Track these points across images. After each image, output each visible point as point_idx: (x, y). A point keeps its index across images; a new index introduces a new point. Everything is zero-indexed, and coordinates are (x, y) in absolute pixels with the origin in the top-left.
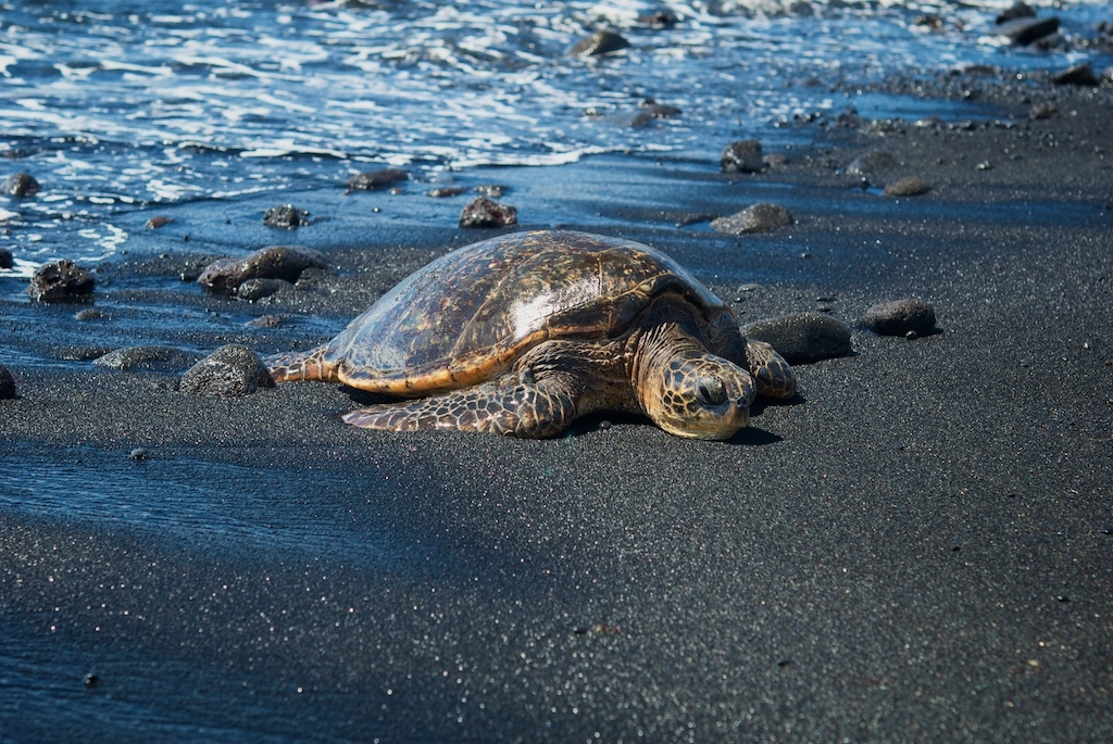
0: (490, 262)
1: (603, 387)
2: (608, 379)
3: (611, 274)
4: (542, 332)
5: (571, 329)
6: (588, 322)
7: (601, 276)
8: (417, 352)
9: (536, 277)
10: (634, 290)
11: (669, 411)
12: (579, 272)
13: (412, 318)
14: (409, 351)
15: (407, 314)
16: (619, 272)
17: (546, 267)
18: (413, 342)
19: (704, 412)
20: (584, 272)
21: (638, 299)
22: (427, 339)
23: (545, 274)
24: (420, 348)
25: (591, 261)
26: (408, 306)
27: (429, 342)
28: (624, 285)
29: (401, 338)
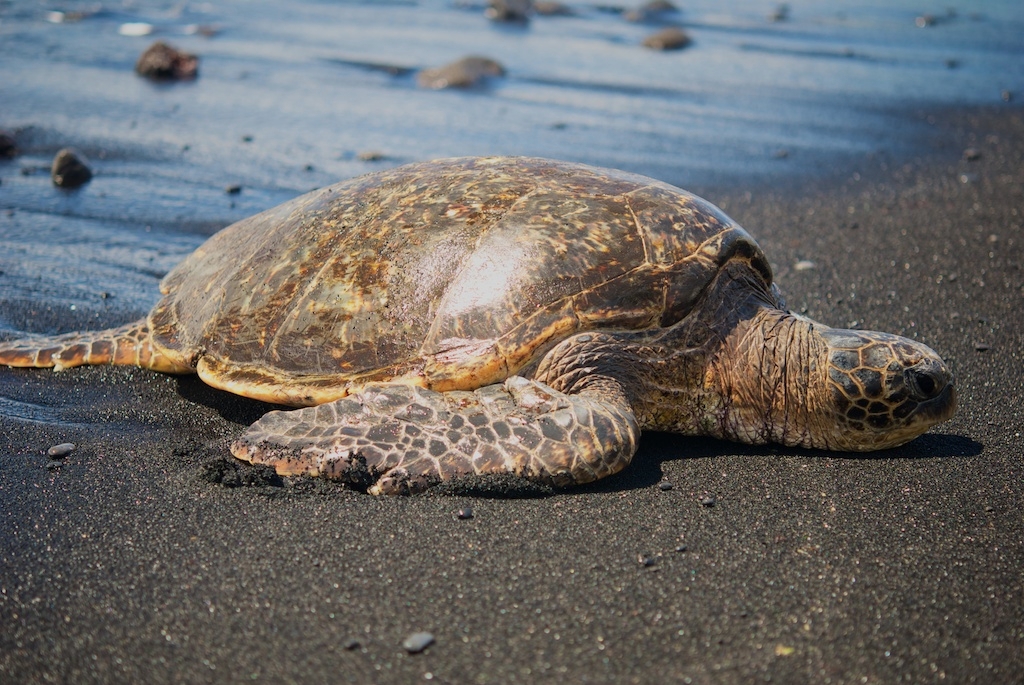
4: (570, 320)
5: (610, 314)
6: (634, 303)
7: (640, 233)
8: (357, 345)
9: (538, 233)
10: (695, 255)
11: (860, 428)
12: (605, 226)
13: (326, 291)
14: (338, 344)
15: (314, 283)
16: (666, 226)
17: (549, 218)
18: (344, 329)
19: (919, 413)
20: (613, 226)
21: (702, 268)
22: (370, 325)
23: (552, 229)
24: (361, 341)
25: (617, 210)
26: (309, 271)
27: (375, 331)
28: (679, 246)
29: (316, 322)
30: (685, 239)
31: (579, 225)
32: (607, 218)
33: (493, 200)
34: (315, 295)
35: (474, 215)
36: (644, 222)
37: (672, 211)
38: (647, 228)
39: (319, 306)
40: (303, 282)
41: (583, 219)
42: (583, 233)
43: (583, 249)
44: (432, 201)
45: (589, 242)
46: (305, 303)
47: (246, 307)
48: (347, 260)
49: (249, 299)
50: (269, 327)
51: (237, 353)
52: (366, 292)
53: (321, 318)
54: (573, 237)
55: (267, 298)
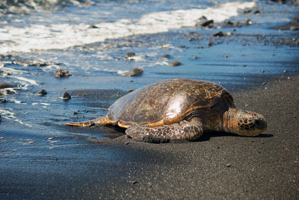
3: (209, 90)
4: (192, 108)
7: (205, 91)
8: (150, 116)
9: (185, 92)
10: (217, 95)
11: (243, 130)
12: (198, 90)
13: (143, 106)
14: (146, 116)
15: (141, 105)
16: (210, 89)
17: (187, 89)
18: (147, 113)
19: (256, 128)
20: (200, 90)
21: (218, 97)
22: (152, 112)
23: (188, 91)
24: (151, 115)
25: (201, 87)
26: (140, 103)
27: (153, 113)
28: (213, 93)
29: (142, 112)
30: (214, 92)
31: (193, 90)
32: (199, 88)
33: (176, 87)
34: (141, 107)
35: (172, 89)
36: (206, 89)
37: (212, 86)
38: (207, 90)
39: (142, 109)
40: (138, 105)
41: (194, 89)
42: (194, 91)
43: (194, 95)
44: (164, 87)
45: (195, 93)
46: (139, 109)
47: (127, 111)
48: (147, 100)
49: (128, 109)
50: (132, 114)
51: (126, 120)
52: (151, 106)
53: (143, 112)
54: (192, 92)
55: (131, 109)
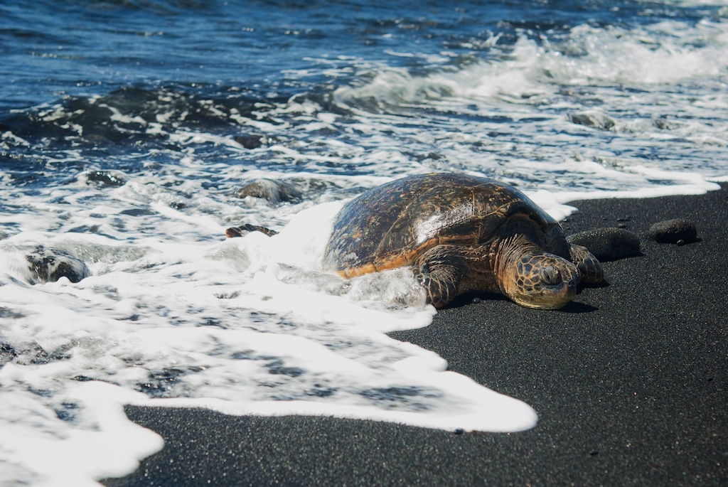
0: (401, 193)
1: (475, 275)
2: (479, 270)
4: (435, 239)
5: (454, 237)
6: (465, 233)
7: (474, 202)
9: (430, 203)
10: (496, 212)
12: (459, 199)
16: (485, 200)
17: (437, 197)
19: (546, 290)
20: (463, 200)
23: (436, 202)
25: (467, 193)
27: (360, 246)
28: (489, 208)
30: (493, 205)
38: (477, 200)
42: (449, 202)
45: (450, 206)
48: (359, 217)
54: (445, 204)
